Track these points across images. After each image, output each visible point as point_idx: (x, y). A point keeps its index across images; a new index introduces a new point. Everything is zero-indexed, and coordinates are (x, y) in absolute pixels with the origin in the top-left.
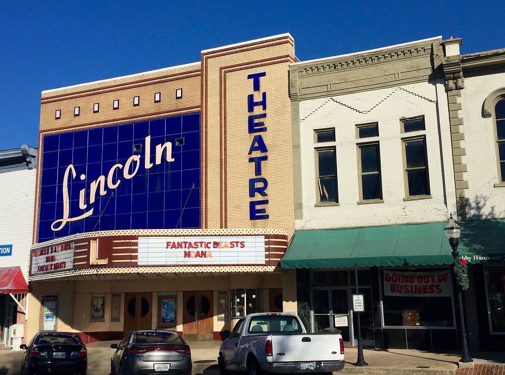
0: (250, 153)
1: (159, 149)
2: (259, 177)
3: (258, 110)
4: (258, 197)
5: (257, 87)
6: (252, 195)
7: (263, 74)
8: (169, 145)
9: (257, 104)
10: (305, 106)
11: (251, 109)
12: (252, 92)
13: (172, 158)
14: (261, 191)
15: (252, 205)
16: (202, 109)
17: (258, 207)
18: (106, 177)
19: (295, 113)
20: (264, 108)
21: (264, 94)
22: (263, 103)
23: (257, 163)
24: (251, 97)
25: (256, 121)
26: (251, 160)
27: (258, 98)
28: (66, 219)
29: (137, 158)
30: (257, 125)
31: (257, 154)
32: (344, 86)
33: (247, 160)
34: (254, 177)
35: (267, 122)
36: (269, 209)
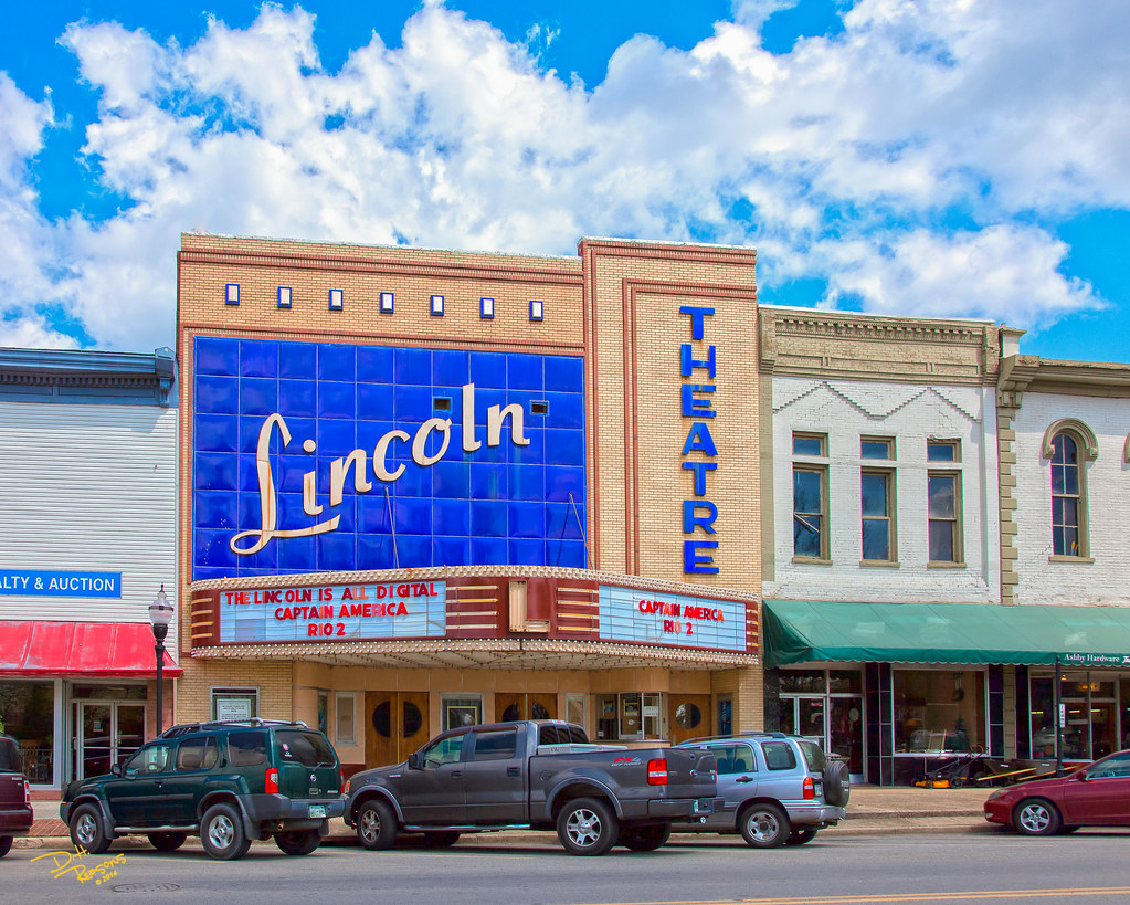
0: (684, 454)
1: (495, 416)
2: (699, 499)
3: (699, 378)
4: (698, 535)
5: (698, 334)
6: (688, 530)
7: (710, 312)
8: (517, 411)
9: (697, 364)
10: (782, 388)
11: (686, 372)
12: (687, 340)
13: (525, 436)
14: (706, 525)
15: (689, 548)
16: (587, 351)
17: (699, 553)
18: (370, 455)
19: (766, 395)
20: (712, 375)
21: (712, 351)
22: (710, 366)
23: (700, 475)
24: (686, 350)
25: (696, 397)
26: (687, 467)
27: (700, 354)
29: (444, 425)
30: (698, 403)
31: (697, 458)
32: (848, 366)
33: (678, 467)
34: (690, 497)
35: (717, 402)
36: (719, 558)
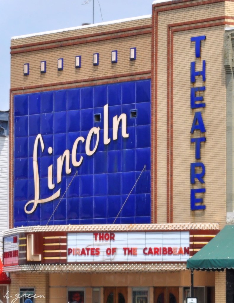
0: (192, 133)
1: (116, 121)
2: (198, 161)
4: (198, 185)
5: (198, 53)
6: (193, 182)
7: (204, 38)
8: (123, 117)
9: (198, 74)
11: (193, 81)
12: (193, 59)
13: (127, 133)
14: (200, 178)
16: (153, 75)
17: (197, 196)
18: (71, 152)
20: (204, 79)
22: (203, 74)
24: (193, 65)
25: (197, 95)
26: (193, 141)
27: (199, 67)
28: (37, 201)
29: (97, 131)
30: (198, 99)
31: (197, 135)
34: (195, 161)
35: (206, 96)
36: (206, 199)
